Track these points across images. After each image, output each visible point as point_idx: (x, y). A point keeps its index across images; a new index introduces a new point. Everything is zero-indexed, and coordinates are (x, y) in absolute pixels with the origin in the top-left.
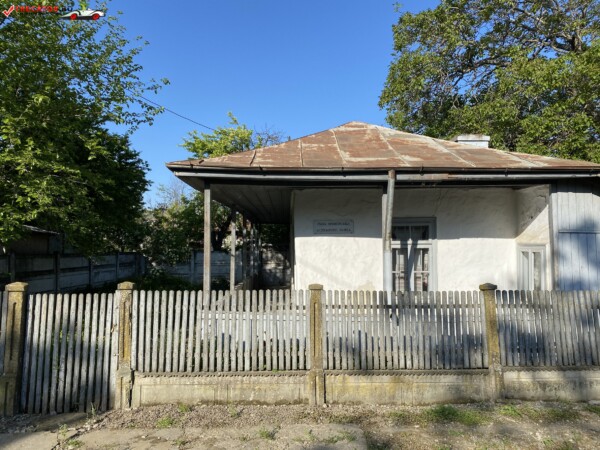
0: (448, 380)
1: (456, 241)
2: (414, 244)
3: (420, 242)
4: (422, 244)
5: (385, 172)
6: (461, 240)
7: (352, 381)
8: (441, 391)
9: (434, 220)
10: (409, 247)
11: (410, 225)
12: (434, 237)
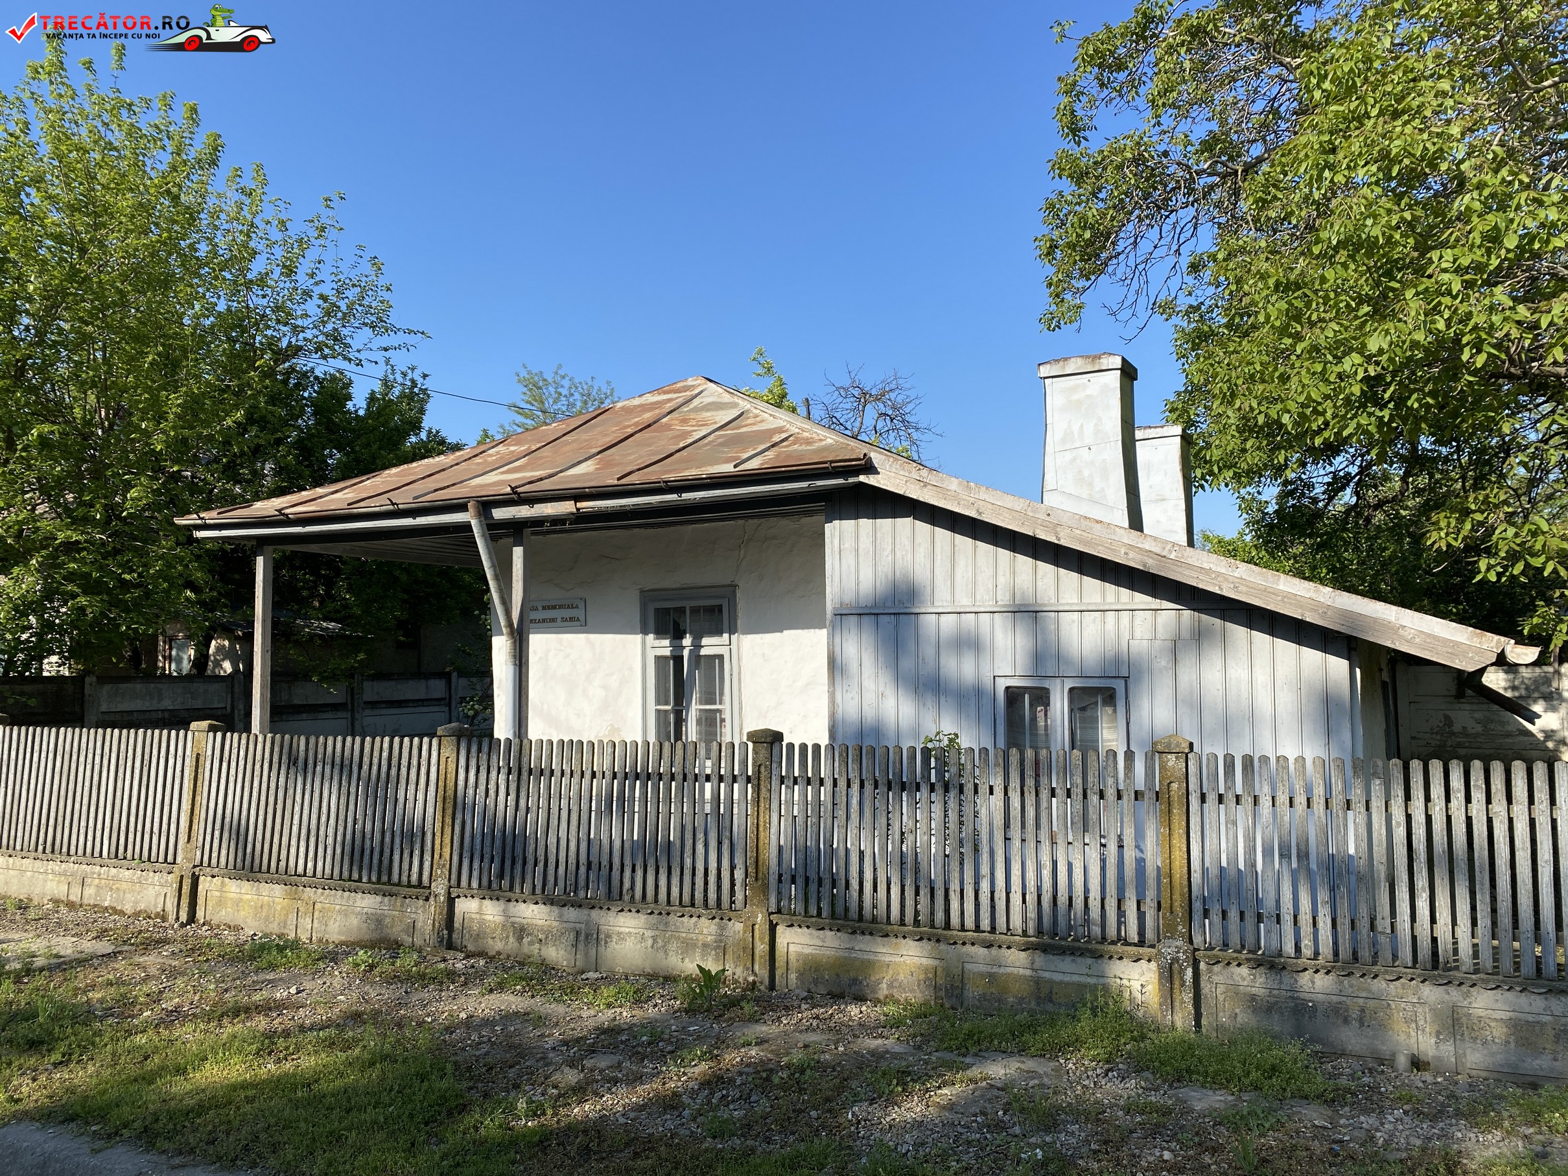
0: (367, 903)
1: (777, 636)
2: (697, 646)
3: (705, 641)
4: (711, 645)
5: (462, 507)
6: (786, 632)
7: (235, 889)
8: (354, 921)
9: (731, 589)
10: (686, 653)
11: (688, 604)
12: (732, 631)
